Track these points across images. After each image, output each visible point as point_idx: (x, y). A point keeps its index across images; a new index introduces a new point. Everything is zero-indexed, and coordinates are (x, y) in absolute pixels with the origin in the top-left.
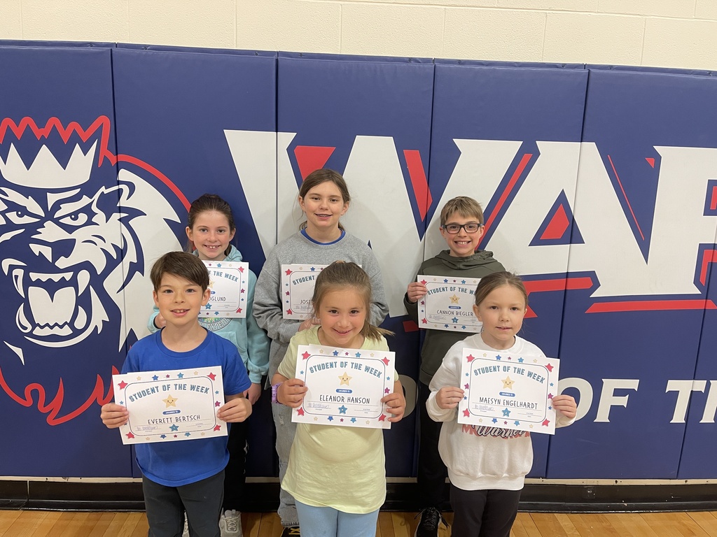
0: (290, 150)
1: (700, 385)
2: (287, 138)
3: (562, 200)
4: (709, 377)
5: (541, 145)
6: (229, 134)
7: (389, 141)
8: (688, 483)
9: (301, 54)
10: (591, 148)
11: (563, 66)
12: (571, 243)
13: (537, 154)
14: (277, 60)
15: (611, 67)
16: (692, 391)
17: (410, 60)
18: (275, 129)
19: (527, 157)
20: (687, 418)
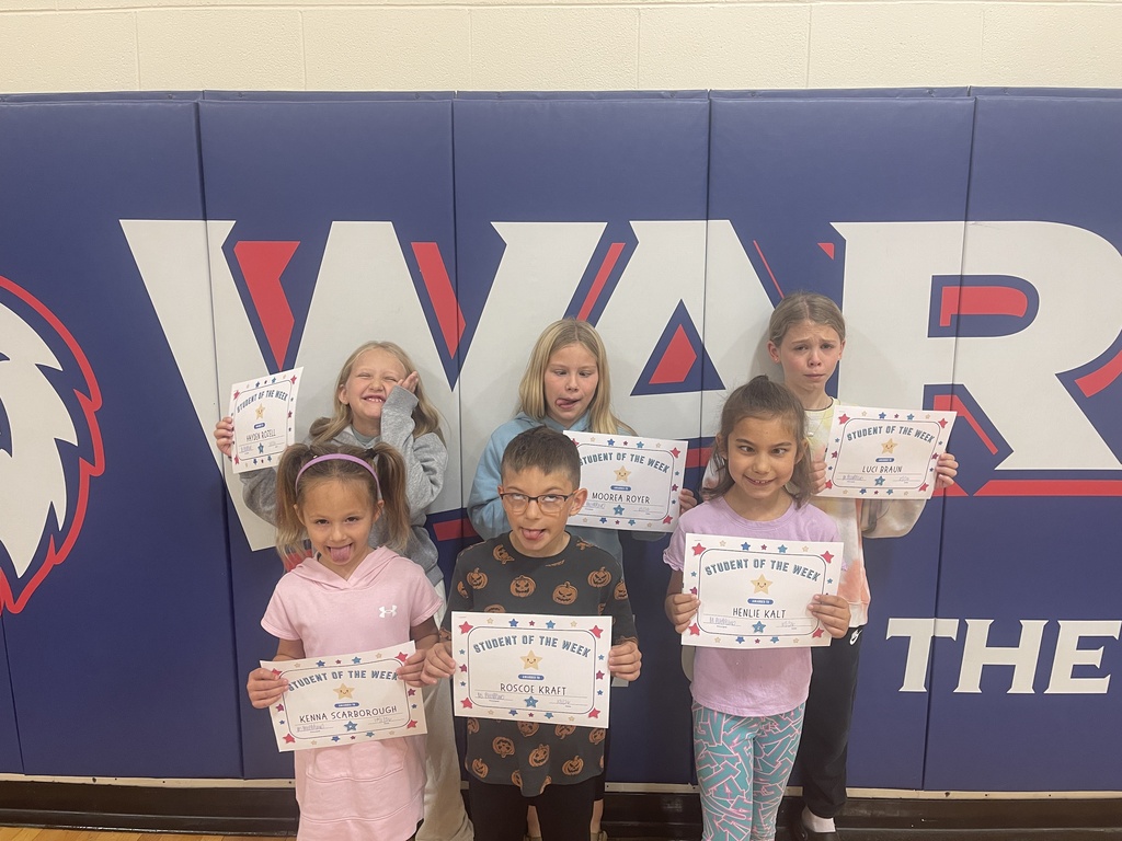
0: (228, 248)
1: (948, 628)
2: (222, 229)
3: (681, 317)
4: (963, 614)
5: (637, 226)
6: (129, 226)
7: (386, 230)
8: (950, 797)
9: (240, 94)
10: (723, 229)
11: (673, 94)
12: (702, 390)
13: (631, 242)
14: (197, 104)
15: (753, 94)
16: (934, 638)
17: (418, 95)
18: (201, 216)
19: (616, 248)
20: (929, 682)
